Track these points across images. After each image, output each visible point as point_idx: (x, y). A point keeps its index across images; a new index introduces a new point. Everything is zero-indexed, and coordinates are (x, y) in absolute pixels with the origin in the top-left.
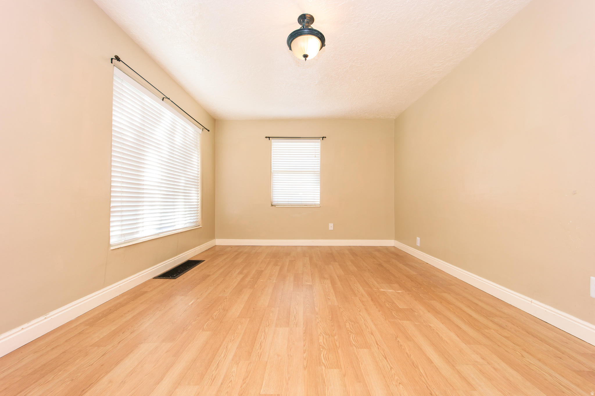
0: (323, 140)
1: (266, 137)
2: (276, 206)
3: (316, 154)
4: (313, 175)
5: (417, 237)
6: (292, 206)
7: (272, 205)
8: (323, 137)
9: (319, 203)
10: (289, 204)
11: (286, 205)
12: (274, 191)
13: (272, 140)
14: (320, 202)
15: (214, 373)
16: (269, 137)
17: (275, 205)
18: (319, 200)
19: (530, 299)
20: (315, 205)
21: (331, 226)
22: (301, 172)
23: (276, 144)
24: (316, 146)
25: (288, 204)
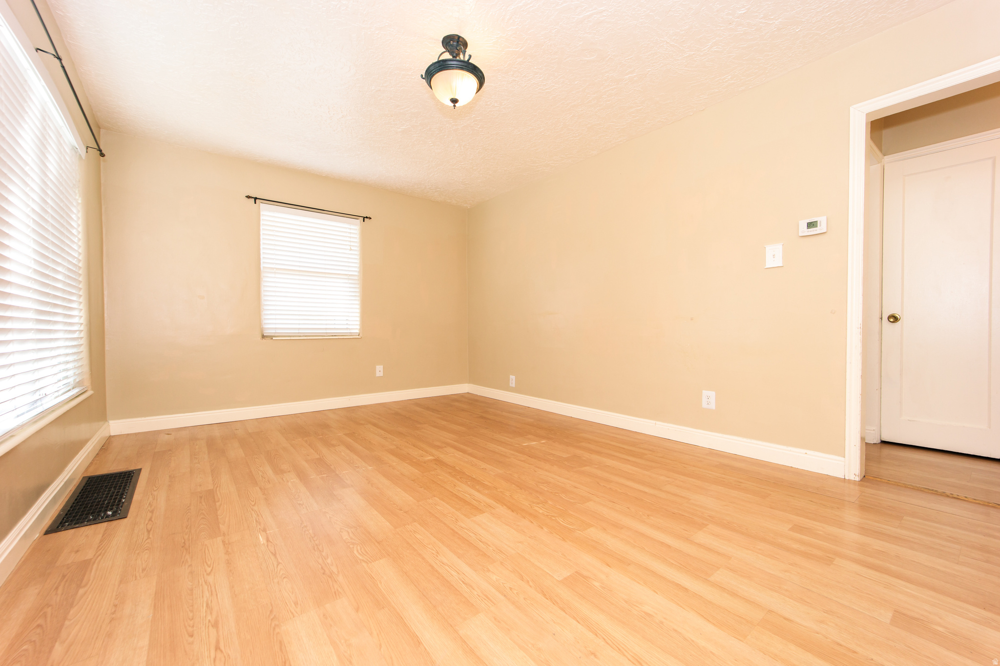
0: (364, 221)
1: (248, 197)
2: (274, 338)
3: (352, 244)
4: (347, 281)
5: (511, 376)
6: (308, 338)
7: (263, 337)
8: (367, 217)
9: (357, 331)
10: (302, 335)
11: (293, 336)
12: (266, 308)
13: (263, 206)
14: (360, 329)
15: (476, 593)
16: (256, 199)
17: (271, 337)
18: (358, 327)
19: (654, 422)
20: (352, 334)
21: (379, 371)
22: (324, 275)
23: (269, 215)
24: (351, 229)
25: (299, 333)
